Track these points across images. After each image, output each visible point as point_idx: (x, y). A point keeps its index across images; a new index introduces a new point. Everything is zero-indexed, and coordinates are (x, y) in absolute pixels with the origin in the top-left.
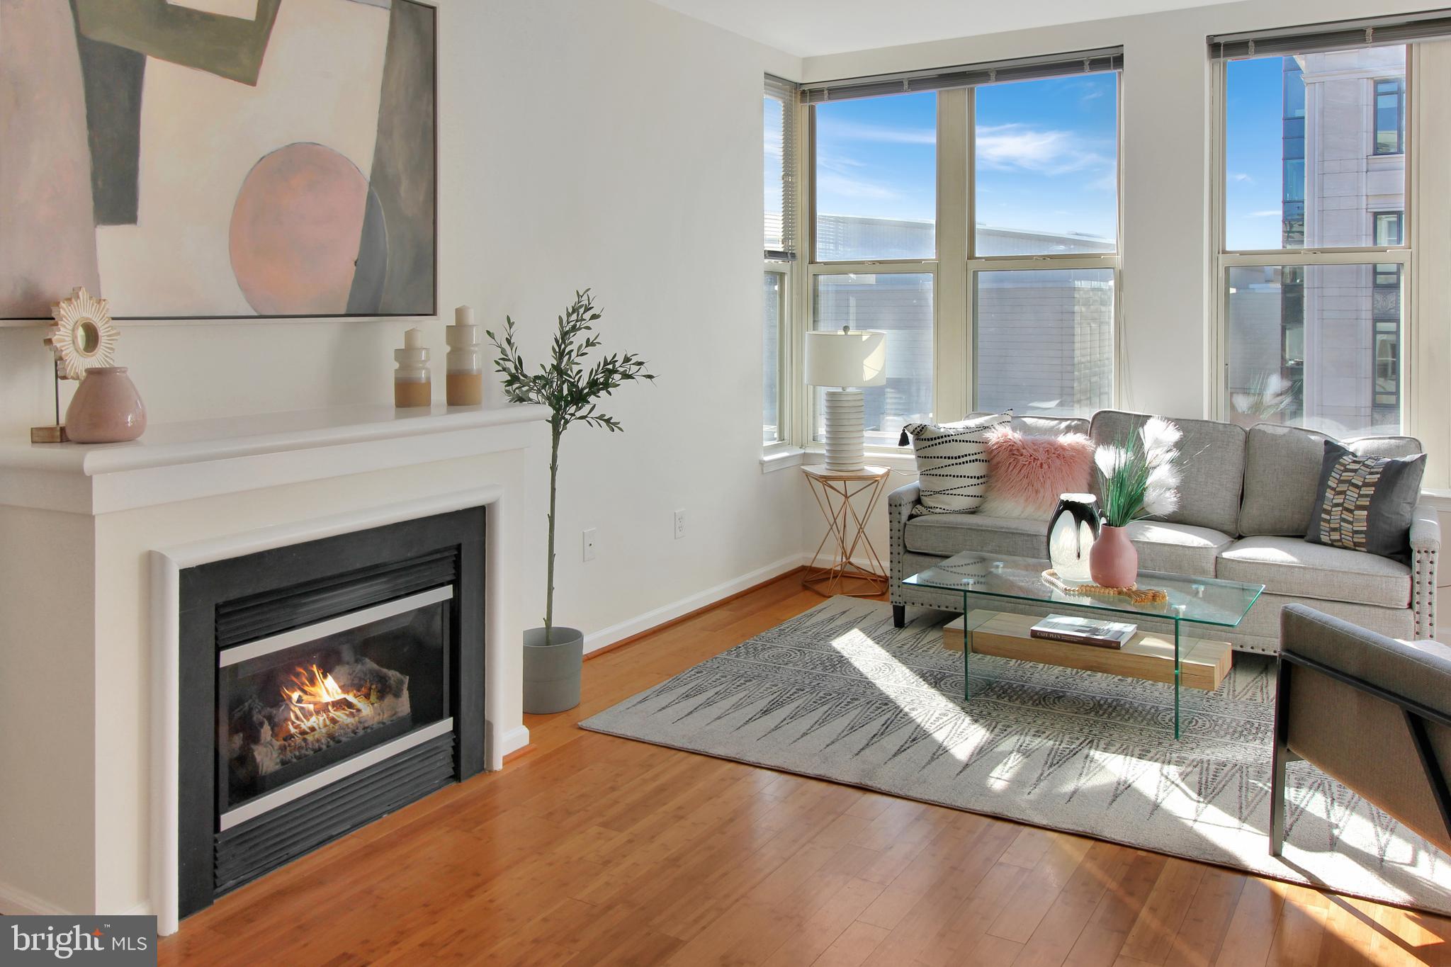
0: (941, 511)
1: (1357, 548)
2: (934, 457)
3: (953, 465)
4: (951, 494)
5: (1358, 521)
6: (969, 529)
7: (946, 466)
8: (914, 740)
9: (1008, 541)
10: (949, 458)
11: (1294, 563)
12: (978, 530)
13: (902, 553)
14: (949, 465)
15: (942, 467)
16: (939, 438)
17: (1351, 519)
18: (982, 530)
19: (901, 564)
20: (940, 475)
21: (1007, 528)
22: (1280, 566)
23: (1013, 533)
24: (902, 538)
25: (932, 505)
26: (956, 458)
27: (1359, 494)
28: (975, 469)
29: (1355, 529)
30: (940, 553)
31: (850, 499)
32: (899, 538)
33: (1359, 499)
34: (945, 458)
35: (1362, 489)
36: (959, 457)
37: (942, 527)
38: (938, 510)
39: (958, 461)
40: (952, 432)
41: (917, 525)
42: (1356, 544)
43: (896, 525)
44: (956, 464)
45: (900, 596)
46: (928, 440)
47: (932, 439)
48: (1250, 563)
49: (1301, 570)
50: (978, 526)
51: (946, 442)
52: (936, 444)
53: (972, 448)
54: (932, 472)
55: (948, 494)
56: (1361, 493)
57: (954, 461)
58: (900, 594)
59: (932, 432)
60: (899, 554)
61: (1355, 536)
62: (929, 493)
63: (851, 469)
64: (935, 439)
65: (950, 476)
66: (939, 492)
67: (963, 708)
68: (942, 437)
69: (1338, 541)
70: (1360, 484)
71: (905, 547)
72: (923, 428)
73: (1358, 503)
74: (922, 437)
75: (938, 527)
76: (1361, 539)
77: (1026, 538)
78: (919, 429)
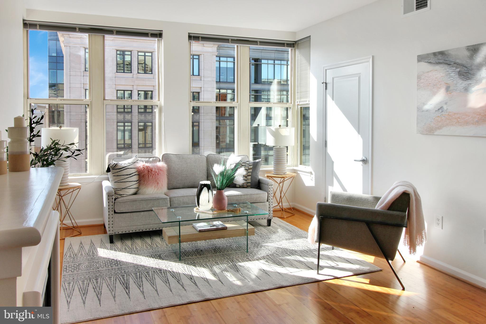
0: (126, 195)
1: (248, 187)
2: (122, 175)
3: (129, 177)
4: (129, 188)
5: (249, 179)
6: (141, 200)
7: (126, 178)
8: (191, 279)
9: (156, 202)
10: (127, 175)
11: (241, 194)
12: (145, 200)
13: (113, 214)
14: (128, 178)
15: (125, 179)
16: (123, 168)
17: (246, 179)
18: (146, 200)
19: (113, 218)
20: (124, 182)
21: (155, 198)
22: (239, 195)
23: (158, 199)
24: (113, 208)
25: (122, 193)
26: (129, 175)
27: (248, 172)
28: (135, 178)
29: (248, 182)
30: (130, 211)
31: (63, 197)
32: (112, 208)
33: (248, 173)
34: (126, 175)
35: (249, 170)
36: (131, 174)
37: (131, 201)
38: (125, 195)
39: (130, 176)
40: (126, 165)
41: (120, 202)
42: (247, 186)
43: (111, 204)
44: (130, 177)
45: (113, 231)
46: (119, 169)
47: (120, 169)
48: (231, 196)
49: (244, 195)
50: (144, 198)
51: (126, 169)
52: (122, 170)
53: (133, 171)
54: (121, 181)
55: (128, 189)
56: (248, 171)
57: (129, 176)
58: (113, 230)
59: (120, 166)
60: (112, 214)
61: (248, 184)
62: (120, 189)
63: (66, 184)
64: (122, 168)
65: (128, 182)
66: (125, 188)
67: (185, 263)
68: (124, 167)
69: (242, 186)
70: (248, 169)
71: (115, 211)
72: (116, 165)
73: (248, 174)
74: (116, 168)
75: (129, 202)
76: (249, 184)
77: (162, 200)
78: (114, 165)
